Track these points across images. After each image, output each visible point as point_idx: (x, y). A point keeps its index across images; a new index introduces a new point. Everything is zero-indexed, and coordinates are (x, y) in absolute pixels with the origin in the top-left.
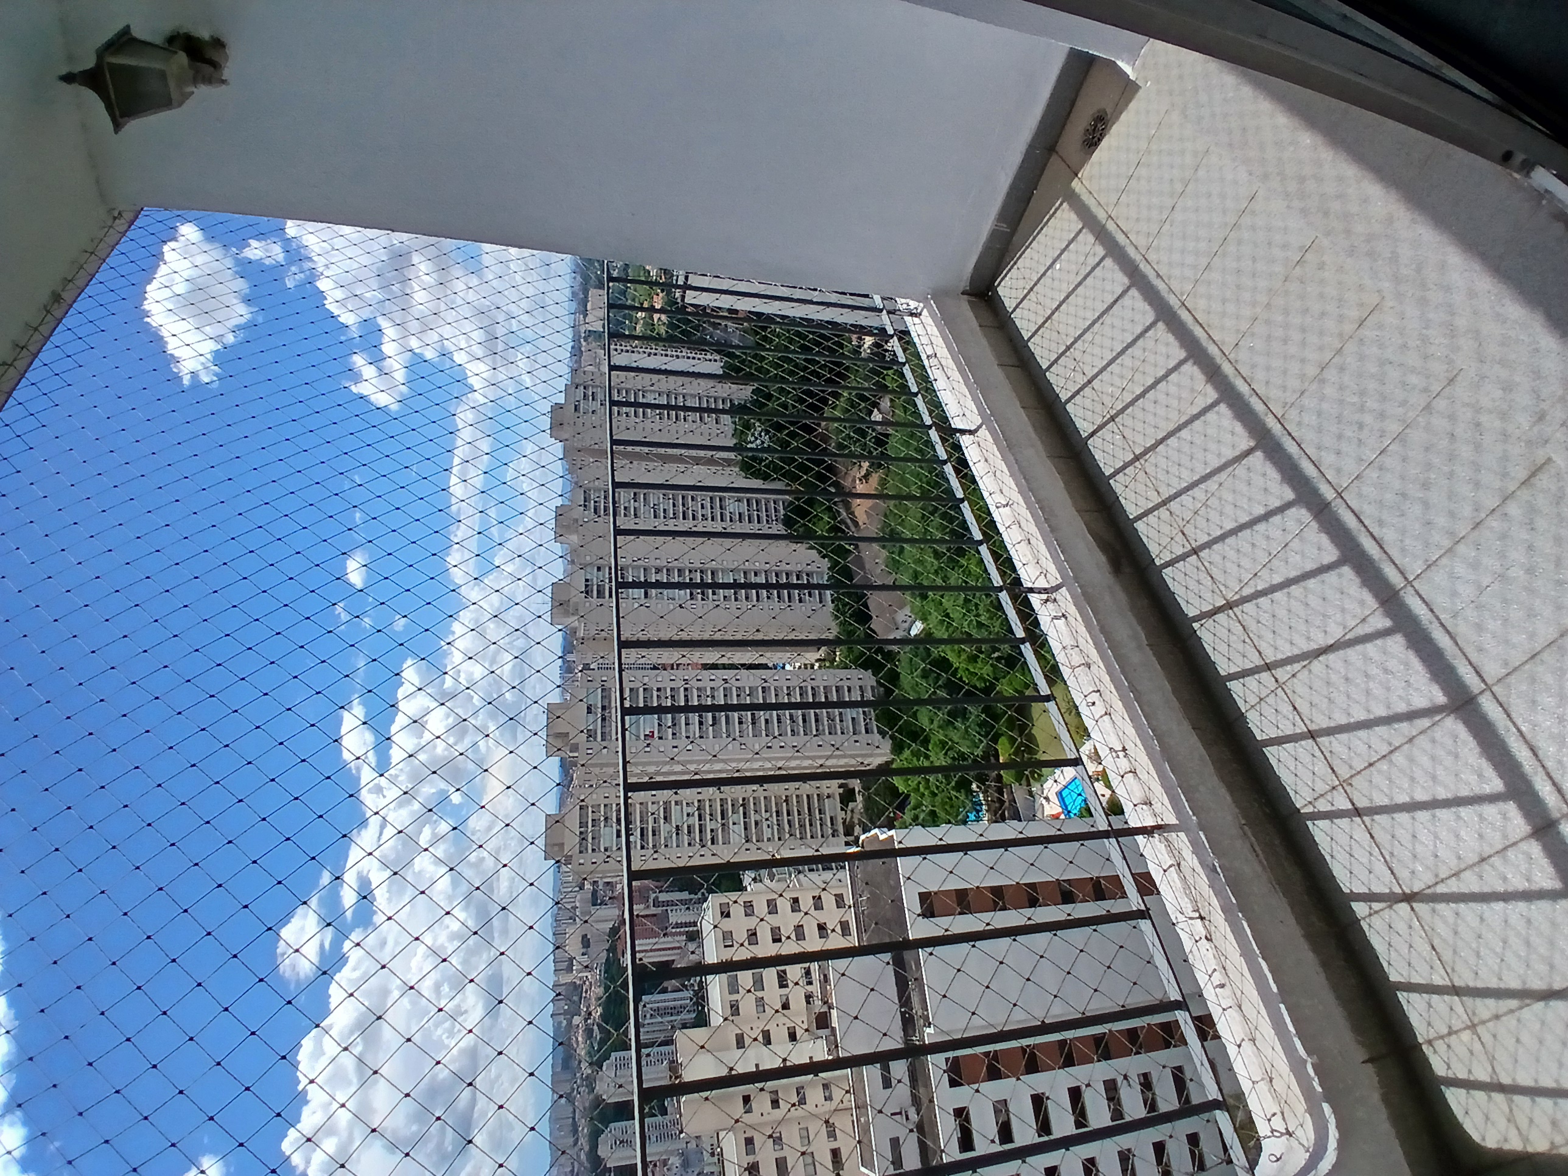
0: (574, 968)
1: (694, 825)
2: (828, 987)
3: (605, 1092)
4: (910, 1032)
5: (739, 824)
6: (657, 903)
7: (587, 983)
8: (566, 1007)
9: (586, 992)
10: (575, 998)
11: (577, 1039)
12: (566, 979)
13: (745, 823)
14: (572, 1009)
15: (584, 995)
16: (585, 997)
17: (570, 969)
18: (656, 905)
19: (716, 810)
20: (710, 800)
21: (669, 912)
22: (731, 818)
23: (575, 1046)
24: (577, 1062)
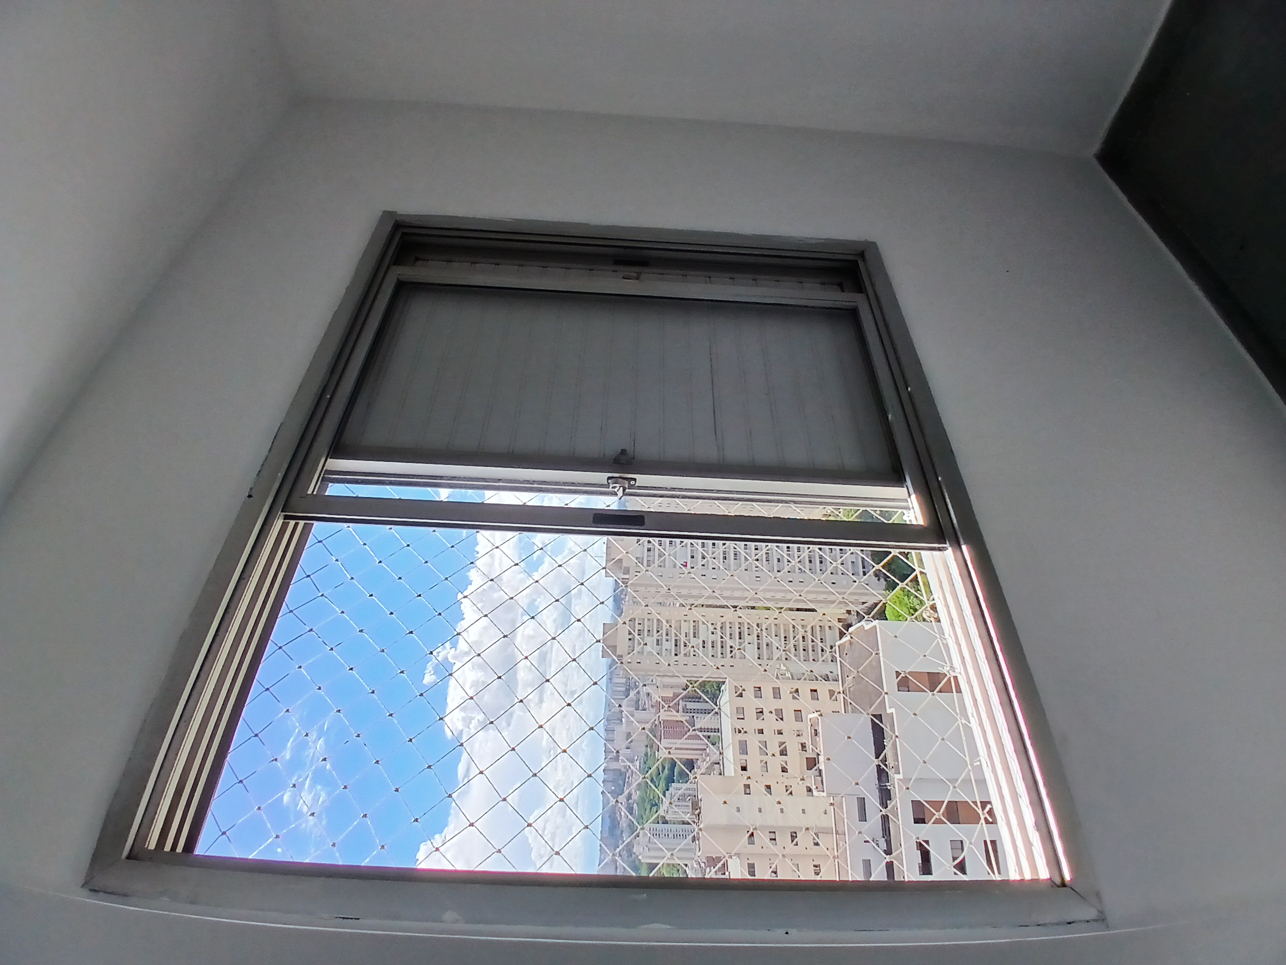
0: (620, 758)
1: (717, 641)
2: (818, 739)
3: (640, 854)
4: (884, 779)
5: (753, 644)
6: (686, 710)
7: (630, 771)
8: (613, 788)
9: (629, 778)
10: (621, 782)
11: (620, 814)
12: (614, 765)
13: (759, 644)
14: (618, 790)
15: (627, 780)
16: (628, 782)
17: (617, 759)
18: (686, 711)
19: (735, 632)
20: (730, 623)
21: (695, 718)
22: (747, 639)
23: (619, 819)
24: (620, 832)
